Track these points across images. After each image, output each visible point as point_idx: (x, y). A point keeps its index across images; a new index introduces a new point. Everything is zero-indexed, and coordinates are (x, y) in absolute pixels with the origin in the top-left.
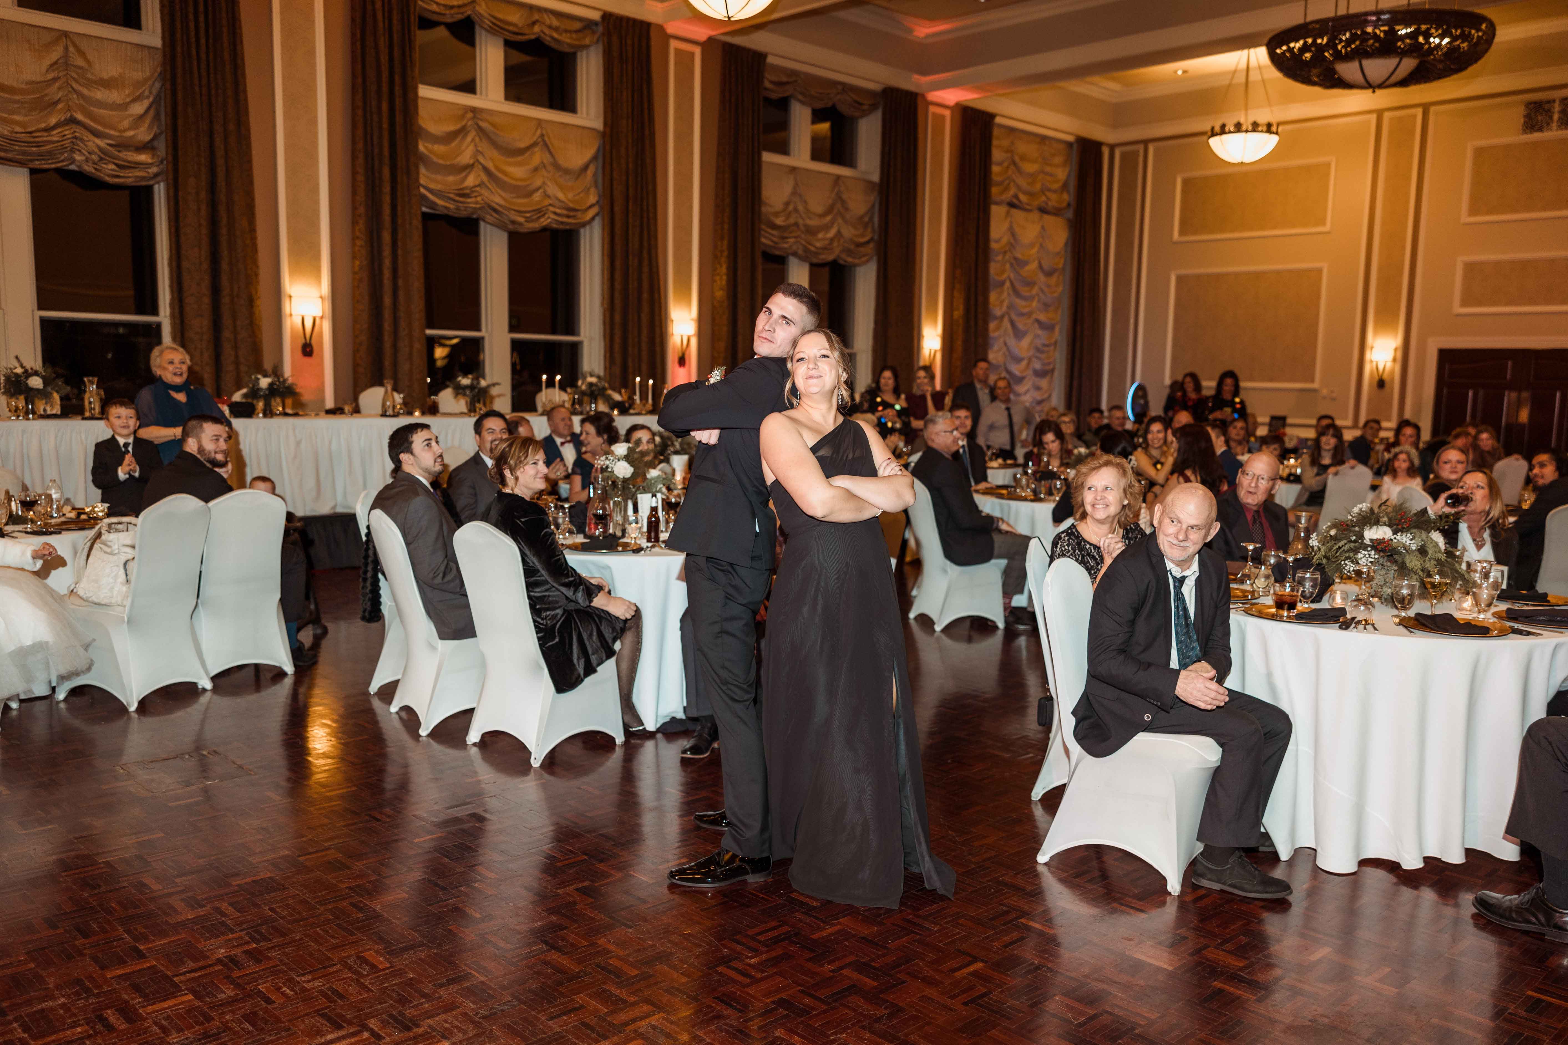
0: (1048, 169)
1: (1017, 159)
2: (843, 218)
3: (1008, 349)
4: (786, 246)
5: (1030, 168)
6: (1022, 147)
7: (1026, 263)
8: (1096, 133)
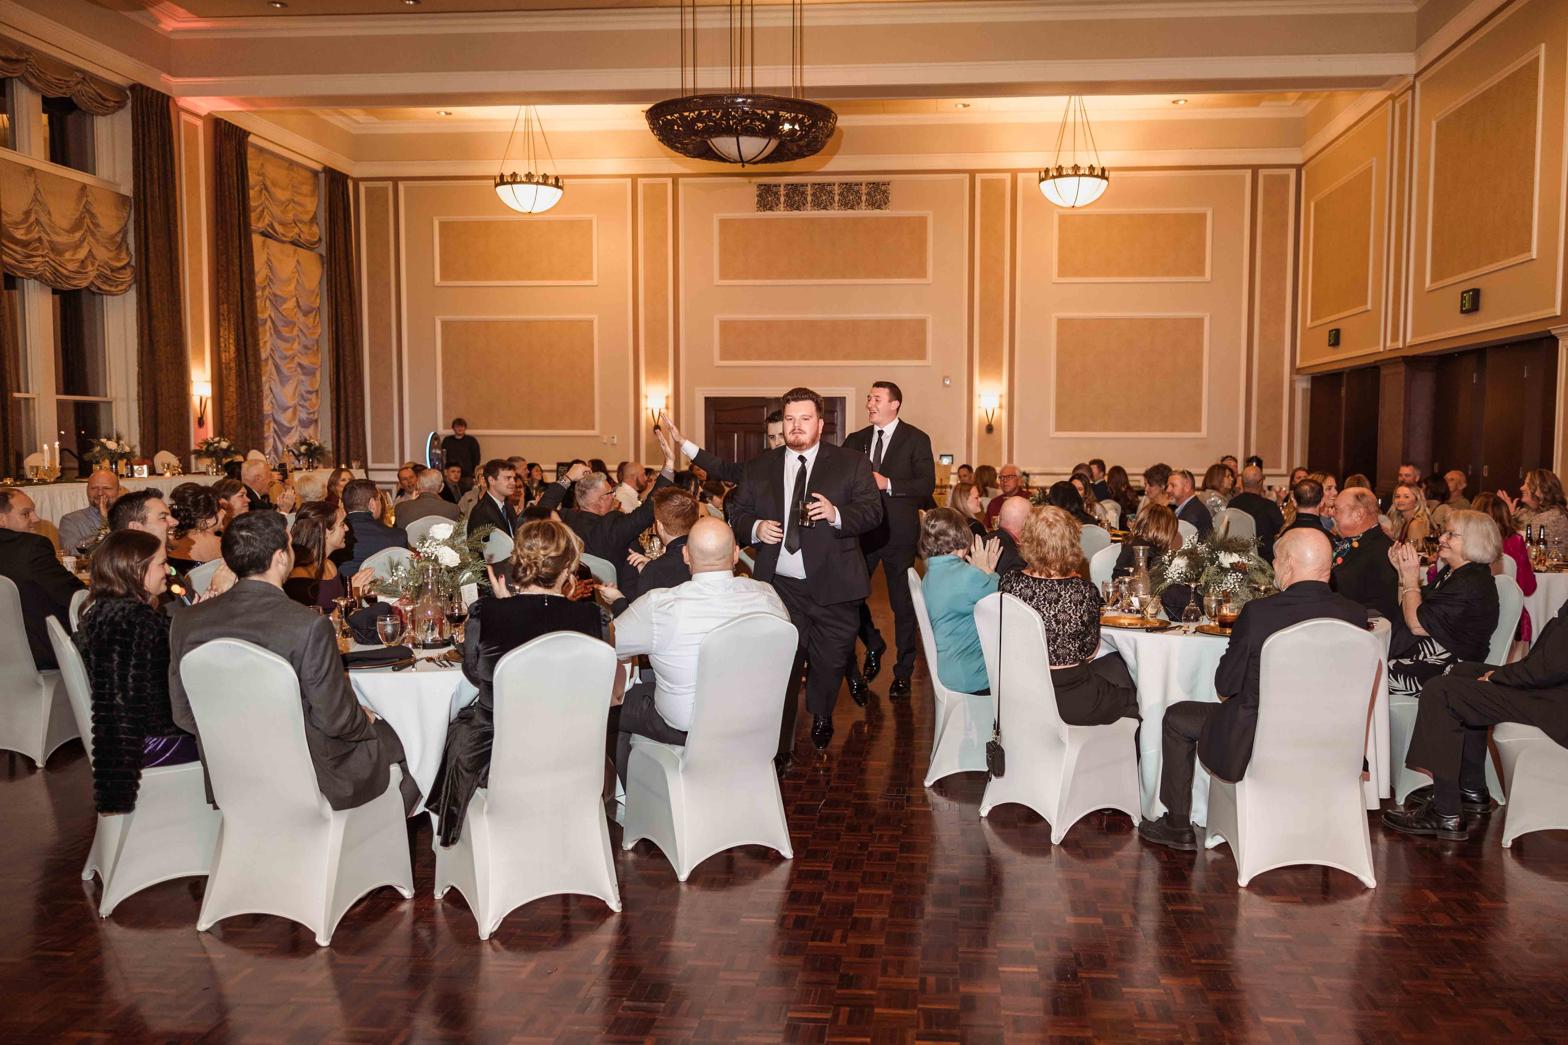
0: (297, 198)
1: (269, 184)
2: (93, 235)
3: (274, 397)
4: (31, 266)
5: (281, 195)
6: (273, 172)
7: (285, 300)
8: (342, 165)
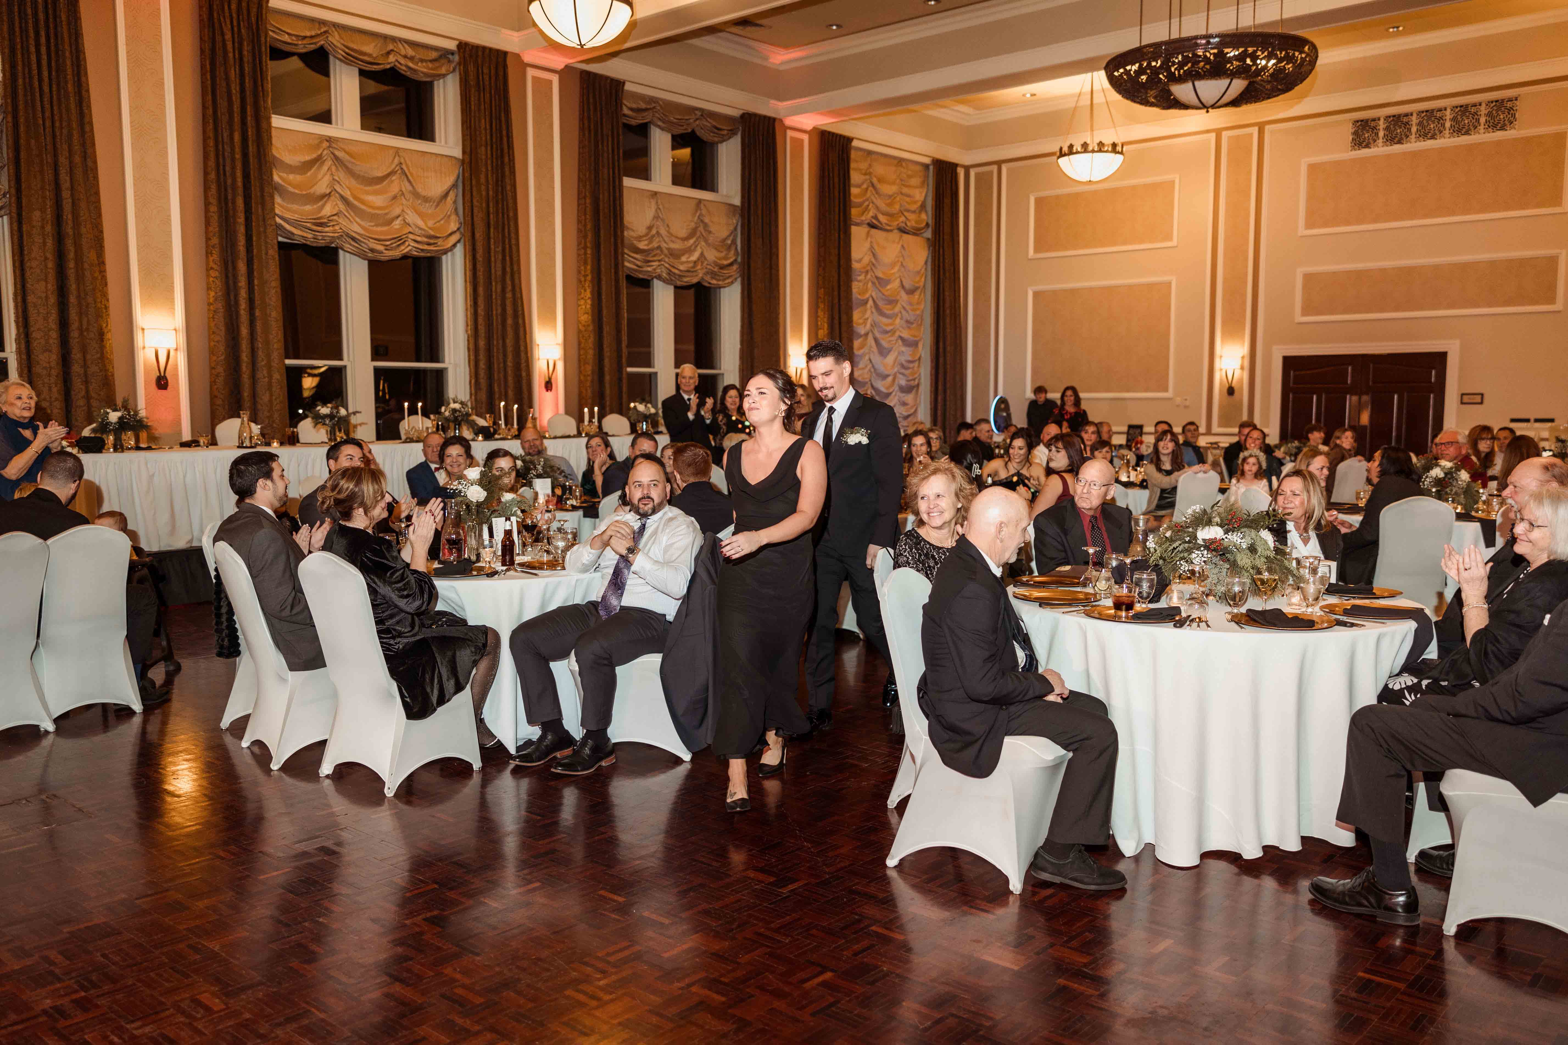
0: (905, 190)
1: (875, 180)
2: (706, 241)
3: (873, 366)
4: (649, 269)
5: (887, 189)
6: (879, 169)
7: (888, 282)
8: (951, 155)
